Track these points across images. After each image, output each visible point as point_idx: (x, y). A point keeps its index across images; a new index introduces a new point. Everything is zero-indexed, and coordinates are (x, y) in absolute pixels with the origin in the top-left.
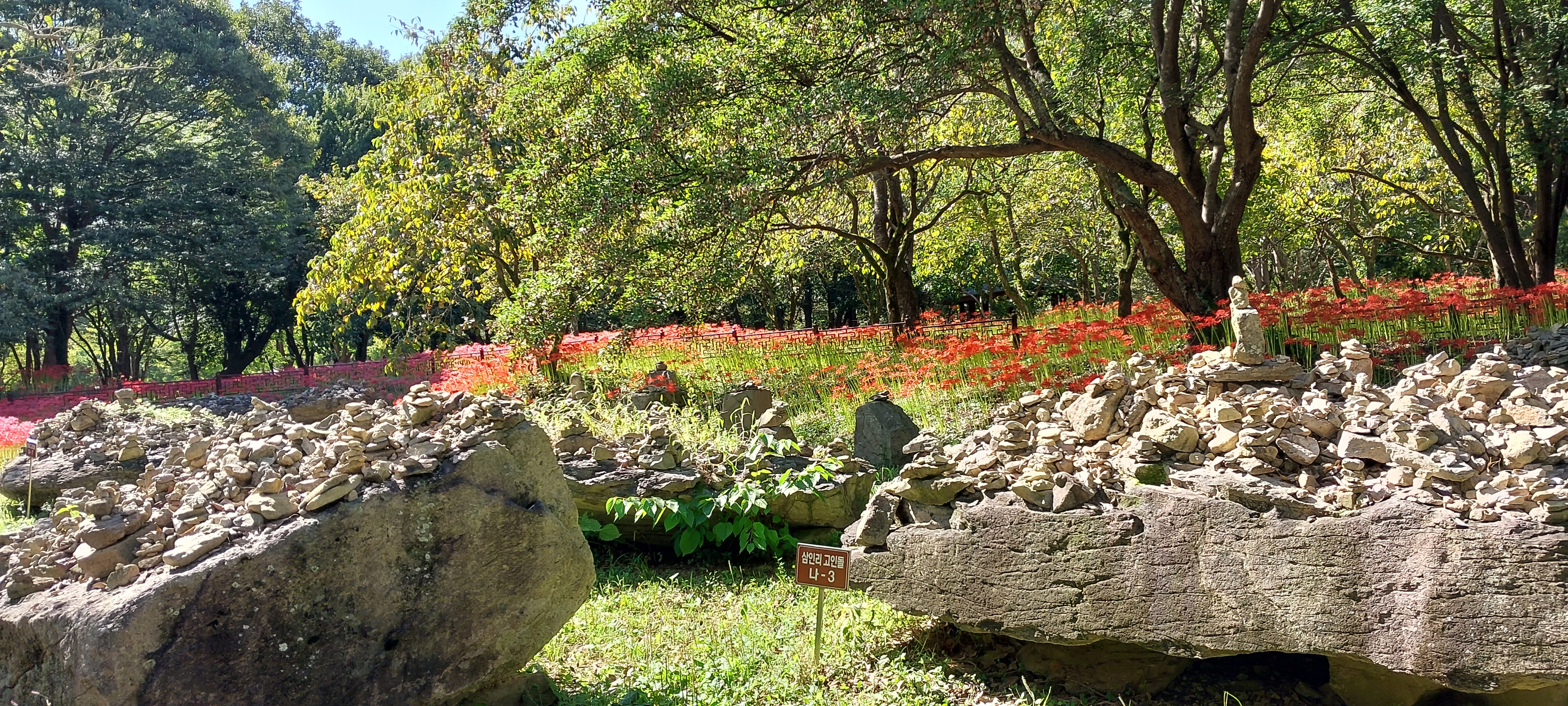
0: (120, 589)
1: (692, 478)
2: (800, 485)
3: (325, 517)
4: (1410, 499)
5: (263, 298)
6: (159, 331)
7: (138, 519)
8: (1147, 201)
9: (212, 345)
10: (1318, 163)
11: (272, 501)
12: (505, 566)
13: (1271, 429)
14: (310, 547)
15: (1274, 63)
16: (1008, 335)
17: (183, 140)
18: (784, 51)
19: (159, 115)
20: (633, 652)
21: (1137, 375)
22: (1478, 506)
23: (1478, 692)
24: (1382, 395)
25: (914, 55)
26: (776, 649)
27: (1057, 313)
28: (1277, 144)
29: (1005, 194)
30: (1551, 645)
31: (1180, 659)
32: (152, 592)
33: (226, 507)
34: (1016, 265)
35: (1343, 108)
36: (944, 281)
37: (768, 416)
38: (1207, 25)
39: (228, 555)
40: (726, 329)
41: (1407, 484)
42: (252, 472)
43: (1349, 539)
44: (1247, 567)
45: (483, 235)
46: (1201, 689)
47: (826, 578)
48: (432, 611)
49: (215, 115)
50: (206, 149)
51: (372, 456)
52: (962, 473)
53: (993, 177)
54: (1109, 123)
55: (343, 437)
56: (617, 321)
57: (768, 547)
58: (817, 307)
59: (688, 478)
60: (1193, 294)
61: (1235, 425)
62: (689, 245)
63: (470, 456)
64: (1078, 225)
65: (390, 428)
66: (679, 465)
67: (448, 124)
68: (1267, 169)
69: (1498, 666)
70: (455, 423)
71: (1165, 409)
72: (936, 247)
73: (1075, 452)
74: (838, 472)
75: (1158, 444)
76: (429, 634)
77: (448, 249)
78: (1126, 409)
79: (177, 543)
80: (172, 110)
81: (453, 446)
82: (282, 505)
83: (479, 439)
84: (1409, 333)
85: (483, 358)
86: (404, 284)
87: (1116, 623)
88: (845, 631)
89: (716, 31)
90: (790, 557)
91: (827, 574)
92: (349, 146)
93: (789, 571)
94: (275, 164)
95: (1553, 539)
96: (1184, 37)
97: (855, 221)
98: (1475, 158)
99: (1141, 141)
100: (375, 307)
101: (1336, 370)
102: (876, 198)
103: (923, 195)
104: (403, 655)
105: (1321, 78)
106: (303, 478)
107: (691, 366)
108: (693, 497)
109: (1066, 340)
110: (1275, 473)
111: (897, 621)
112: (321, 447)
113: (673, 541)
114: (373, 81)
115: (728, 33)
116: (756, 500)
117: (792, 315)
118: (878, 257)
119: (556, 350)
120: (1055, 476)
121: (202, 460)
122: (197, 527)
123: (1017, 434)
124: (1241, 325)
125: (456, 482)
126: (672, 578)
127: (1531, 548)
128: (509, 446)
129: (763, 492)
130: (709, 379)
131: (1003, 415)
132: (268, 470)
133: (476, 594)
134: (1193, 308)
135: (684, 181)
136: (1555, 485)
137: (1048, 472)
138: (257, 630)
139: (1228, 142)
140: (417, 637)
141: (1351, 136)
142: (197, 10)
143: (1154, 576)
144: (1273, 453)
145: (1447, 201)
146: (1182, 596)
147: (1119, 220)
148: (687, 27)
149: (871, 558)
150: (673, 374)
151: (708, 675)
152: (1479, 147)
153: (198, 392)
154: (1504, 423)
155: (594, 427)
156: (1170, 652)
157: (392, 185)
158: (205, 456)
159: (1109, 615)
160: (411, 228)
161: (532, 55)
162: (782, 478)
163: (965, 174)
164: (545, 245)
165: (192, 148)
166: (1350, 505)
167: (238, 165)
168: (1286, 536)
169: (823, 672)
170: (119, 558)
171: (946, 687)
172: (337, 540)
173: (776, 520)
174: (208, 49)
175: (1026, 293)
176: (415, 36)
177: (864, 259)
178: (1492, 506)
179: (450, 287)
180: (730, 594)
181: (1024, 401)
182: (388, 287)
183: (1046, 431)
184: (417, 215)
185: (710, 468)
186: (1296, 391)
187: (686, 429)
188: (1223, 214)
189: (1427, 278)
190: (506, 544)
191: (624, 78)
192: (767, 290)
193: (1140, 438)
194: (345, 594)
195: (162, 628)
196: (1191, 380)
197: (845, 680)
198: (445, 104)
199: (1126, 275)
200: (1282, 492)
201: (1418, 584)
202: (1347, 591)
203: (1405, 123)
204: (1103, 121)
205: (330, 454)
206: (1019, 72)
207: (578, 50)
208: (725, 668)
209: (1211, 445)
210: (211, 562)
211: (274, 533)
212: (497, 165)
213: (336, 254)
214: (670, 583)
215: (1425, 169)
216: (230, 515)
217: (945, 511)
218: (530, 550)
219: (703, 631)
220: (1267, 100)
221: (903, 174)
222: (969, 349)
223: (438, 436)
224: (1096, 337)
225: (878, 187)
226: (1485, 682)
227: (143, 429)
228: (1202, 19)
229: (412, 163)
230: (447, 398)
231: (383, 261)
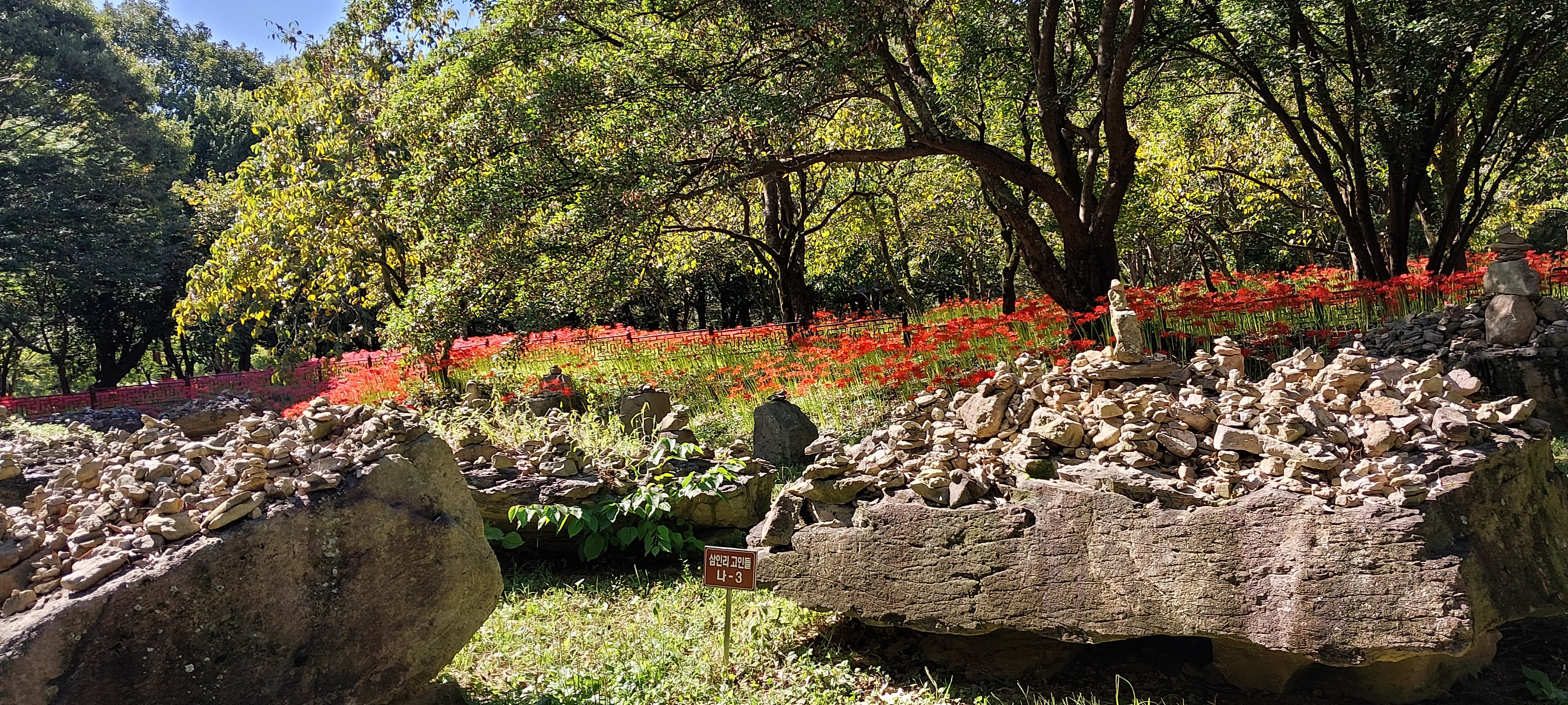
0: (17, 616)
1: (595, 484)
2: (703, 487)
3: (228, 536)
4: (1282, 487)
5: (138, 308)
6: (29, 343)
7: (32, 543)
8: (1027, 201)
9: (84, 357)
10: (1189, 162)
11: (173, 522)
12: (412, 579)
13: (1151, 424)
14: (214, 567)
15: (1145, 68)
16: (899, 333)
17: (47, 146)
18: (673, 57)
19: (21, 120)
20: (543, 658)
21: (1025, 375)
22: (1343, 493)
23: (1347, 665)
24: (1254, 389)
25: (800, 61)
26: (686, 650)
27: (944, 310)
28: (1149, 144)
29: (891, 195)
30: (1410, 620)
31: (1072, 645)
32: (52, 618)
33: (124, 529)
34: (904, 264)
35: (1210, 109)
36: (835, 280)
37: (669, 420)
38: (1080, 30)
39: (129, 577)
40: (620, 331)
41: (1278, 473)
42: (149, 492)
43: (1227, 527)
44: (1133, 555)
45: (369, 241)
46: (1094, 673)
47: (734, 579)
48: (341, 625)
49: (80, 119)
50: (71, 155)
51: (274, 473)
52: (863, 473)
53: (880, 178)
54: (989, 125)
55: (244, 454)
56: (510, 326)
57: (673, 549)
58: (710, 307)
59: (591, 484)
60: (1073, 291)
61: (1117, 421)
62: (582, 249)
63: (374, 470)
64: (962, 224)
65: (291, 444)
66: (581, 471)
67: (330, 130)
68: (1140, 169)
69: (1362, 641)
70: (357, 437)
71: (1052, 407)
72: (827, 247)
73: (969, 449)
74: (740, 473)
75: (1047, 441)
76: (339, 649)
77: (333, 255)
78: (1015, 408)
79: (75, 566)
80: (34, 115)
81: (355, 460)
82: (183, 524)
83: (382, 453)
84: (1277, 325)
85: (370, 366)
86: (289, 292)
87: (1012, 612)
88: (753, 629)
89: (602, 36)
90: (697, 559)
91: (734, 575)
92: (224, 151)
93: (695, 573)
94: (146, 169)
95: (1409, 521)
96: (1059, 42)
97: (746, 222)
98: (1332, 154)
99: (1020, 143)
100: (259, 316)
101: (1210, 367)
102: (766, 199)
103: (811, 197)
104: (313, 671)
105: (1189, 80)
106: (204, 497)
107: (586, 369)
108: (597, 503)
109: (954, 337)
110: (1156, 465)
111: (802, 617)
112: (221, 465)
113: (578, 546)
114: (250, 86)
115: (614, 37)
116: (660, 503)
117: (686, 315)
118: (770, 257)
119: (446, 357)
120: (951, 473)
121: (94, 481)
122: (94, 550)
123: (914, 433)
124: (1120, 326)
125: (361, 496)
126: (577, 584)
127: (1390, 530)
128: (412, 459)
129: (666, 495)
130: (605, 382)
131: (899, 415)
132: (166, 490)
133: (384, 607)
134: (1073, 304)
135: (574, 185)
136: (1410, 470)
137: (944, 470)
138: (161, 652)
139: (1103, 142)
140: (328, 652)
141: (1219, 135)
142: (58, 12)
143: (1046, 566)
144: (1153, 447)
145: (1308, 196)
146: (1073, 584)
147: (1001, 220)
148: (573, 31)
149: (777, 557)
150: (568, 378)
151: (619, 678)
152: (1336, 145)
153: (71, 407)
154: (1364, 414)
155: (492, 434)
156: (1064, 638)
157: (274, 192)
158: (97, 477)
159: (1006, 605)
160: (295, 235)
161: (414, 59)
162: (684, 481)
163: (852, 175)
164: (434, 252)
165: (57, 155)
166: (1227, 495)
167: (106, 171)
168: (1168, 525)
169: (733, 671)
170: (14, 584)
171: (853, 679)
172: (242, 558)
173: (680, 523)
174: (72, 52)
175: (915, 291)
176: (293, 40)
177: (756, 260)
178: (1355, 492)
179: (336, 295)
180: (637, 597)
181: (919, 401)
182: (272, 295)
183: (942, 429)
184: (301, 222)
185: (612, 473)
186: (1173, 389)
187: (587, 435)
188: (1100, 214)
189: (1292, 270)
190: (412, 557)
191: (509, 81)
192: (659, 291)
193: (1030, 435)
194: (253, 612)
195: (63, 653)
196: (1075, 378)
197: (754, 677)
198: (326, 109)
199: (1009, 273)
200: (1163, 483)
201: (1291, 567)
202: (1227, 576)
203: (1268, 122)
204: (983, 124)
205: (231, 471)
206: (903, 78)
207: (463, 55)
208: (635, 671)
209: (1096, 440)
210: (111, 585)
211: (177, 553)
212: (382, 170)
213: (217, 263)
214: (575, 589)
215: (1288, 166)
216: (129, 537)
217: (847, 510)
218: (437, 561)
219: (612, 636)
220: (1139, 103)
221: (793, 177)
222: (862, 348)
223: (340, 450)
224: (983, 334)
225: (767, 188)
226: (1352, 657)
227: (19, 448)
228: (1075, 25)
229: (295, 170)
230: (347, 412)
231: (267, 269)
